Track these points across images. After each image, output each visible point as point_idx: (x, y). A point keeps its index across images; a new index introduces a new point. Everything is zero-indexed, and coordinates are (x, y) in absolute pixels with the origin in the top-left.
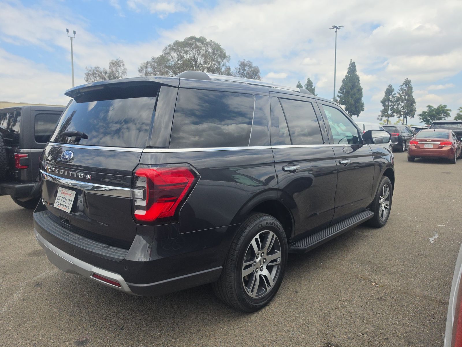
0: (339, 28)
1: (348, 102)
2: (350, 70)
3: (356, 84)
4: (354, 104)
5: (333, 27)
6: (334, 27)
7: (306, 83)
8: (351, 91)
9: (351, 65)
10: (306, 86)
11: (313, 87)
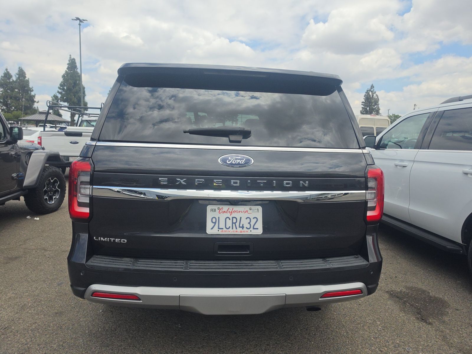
0: (82, 21)
1: (71, 99)
2: (70, 66)
3: (78, 82)
4: (77, 102)
5: (75, 19)
6: (77, 19)
7: (17, 72)
8: (72, 88)
9: (70, 61)
10: (17, 76)
11: (27, 79)
